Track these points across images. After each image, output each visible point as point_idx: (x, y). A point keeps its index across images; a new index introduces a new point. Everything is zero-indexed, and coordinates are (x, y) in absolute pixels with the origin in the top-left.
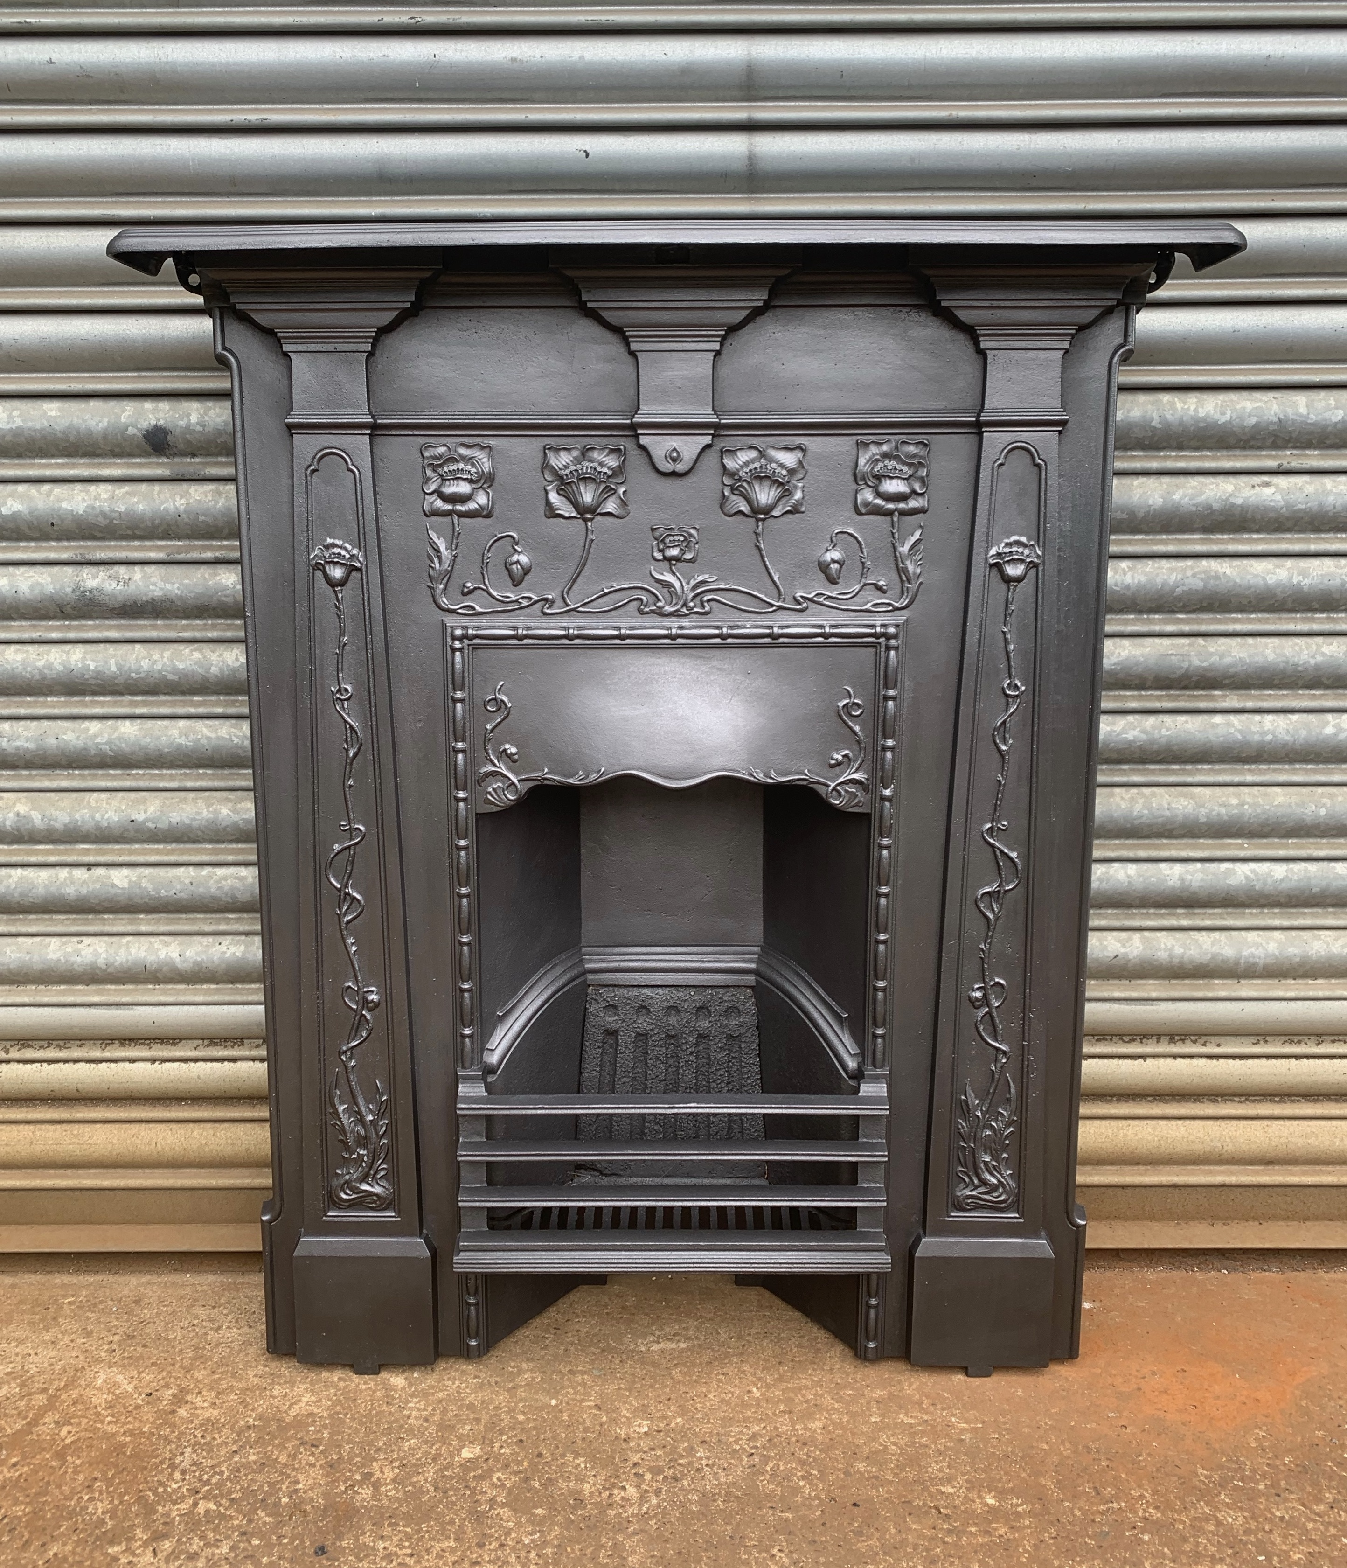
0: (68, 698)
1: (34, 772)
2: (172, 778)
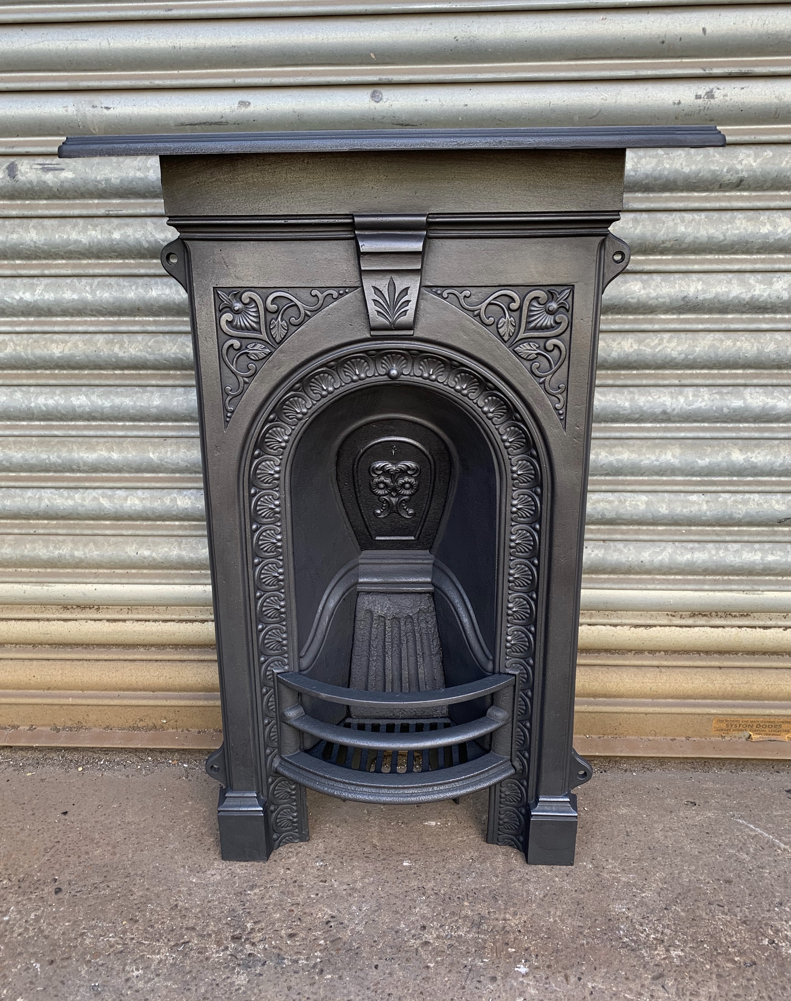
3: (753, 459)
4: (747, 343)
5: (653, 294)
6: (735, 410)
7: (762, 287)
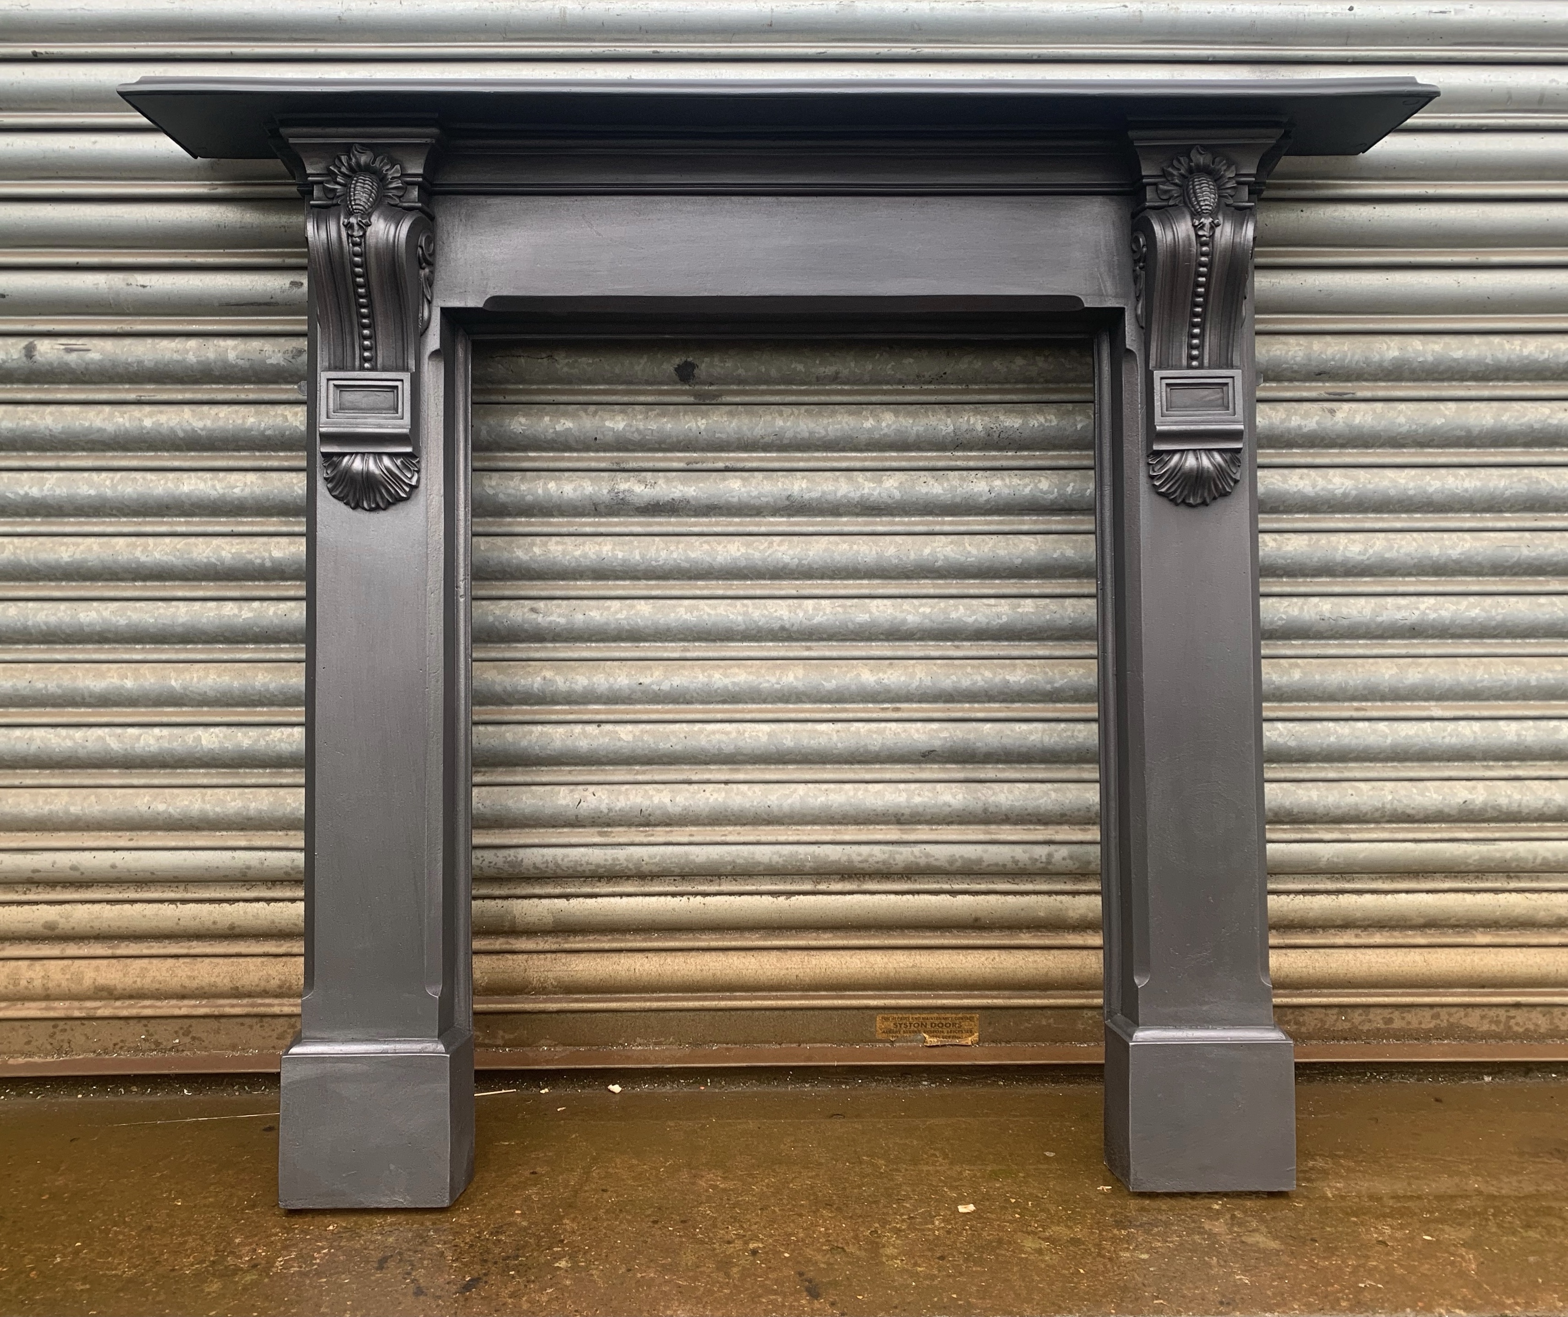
0: (594, 582)
1: (558, 645)
2: (674, 650)
3: (886, 681)
4: (865, 547)
5: (755, 493)
6: (861, 625)
7: (872, 485)
